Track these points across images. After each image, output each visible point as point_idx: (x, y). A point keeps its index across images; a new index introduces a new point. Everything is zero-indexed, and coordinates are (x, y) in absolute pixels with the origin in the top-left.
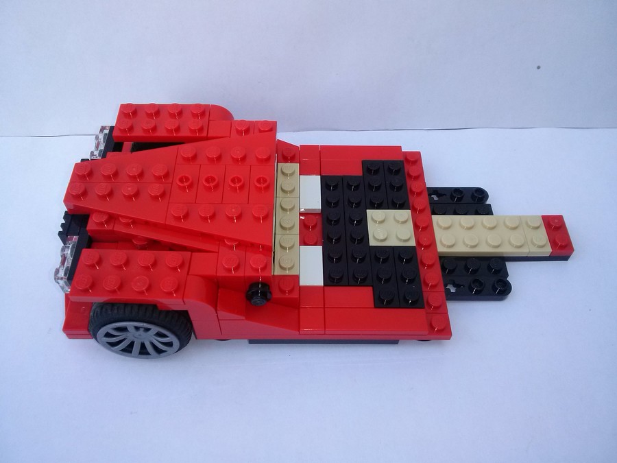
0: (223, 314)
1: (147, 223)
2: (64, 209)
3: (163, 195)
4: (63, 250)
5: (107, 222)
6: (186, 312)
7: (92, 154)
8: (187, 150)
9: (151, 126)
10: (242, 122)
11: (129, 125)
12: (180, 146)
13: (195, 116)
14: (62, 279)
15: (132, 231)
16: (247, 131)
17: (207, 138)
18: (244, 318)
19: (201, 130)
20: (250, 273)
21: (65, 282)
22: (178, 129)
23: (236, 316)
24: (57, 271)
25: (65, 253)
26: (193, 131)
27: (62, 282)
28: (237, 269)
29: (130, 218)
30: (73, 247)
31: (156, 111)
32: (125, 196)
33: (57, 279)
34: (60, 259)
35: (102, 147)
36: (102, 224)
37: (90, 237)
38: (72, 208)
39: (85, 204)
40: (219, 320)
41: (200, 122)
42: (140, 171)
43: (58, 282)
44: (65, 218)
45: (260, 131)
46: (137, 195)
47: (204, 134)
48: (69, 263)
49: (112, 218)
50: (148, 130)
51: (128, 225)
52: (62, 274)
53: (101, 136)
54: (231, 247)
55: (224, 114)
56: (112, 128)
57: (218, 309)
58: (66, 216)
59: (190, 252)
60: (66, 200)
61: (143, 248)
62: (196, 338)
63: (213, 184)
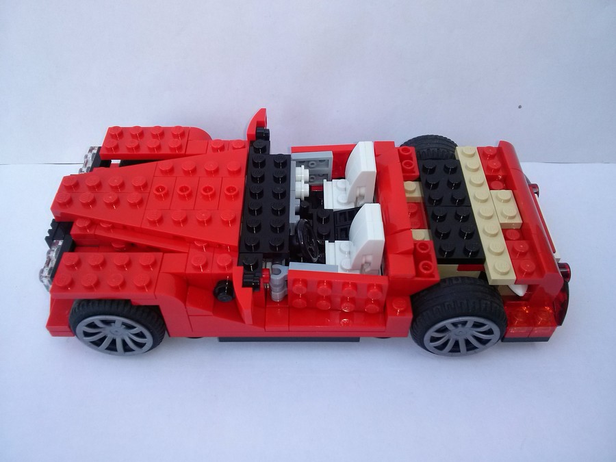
0: (192, 309)
1: (125, 228)
2: (51, 217)
3: (141, 202)
4: (49, 253)
5: (89, 227)
6: (158, 307)
7: (81, 170)
8: (165, 165)
9: (134, 145)
10: (218, 141)
11: (115, 144)
12: (159, 162)
13: (175, 136)
14: (46, 277)
15: (112, 235)
16: (222, 149)
17: (185, 155)
18: (211, 313)
19: (180, 148)
20: (216, 271)
21: (49, 281)
22: (159, 148)
23: (205, 312)
24: (42, 271)
25: (50, 255)
26: (171, 149)
27: (46, 281)
28: (205, 266)
29: (110, 223)
30: (58, 250)
31: (140, 133)
32: (106, 203)
33: (41, 277)
34: (45, 260)
35: (90, 165)
36: (84, 229)
37: (73, 241)
38: (59, 216)
39: (69, 211)
40: (188, 316)
41: (179, 142)
42: (121, 182)
43: (42, 281)
44: (52, 225)
45: (234, 148)
46: (117, 202)
47: (183, 152)
48: (52, 264)
49: (94, 223)
50: (132, 149)
51: (108, 229)
52: (46, 273)
53: (90, 156)
54: (201, 248)
55: (202, 135)
56: (100, 148)
57: (187, 303)
58: (54, 223)
59: (161, 254)
60: (54, 208)
61: (121, 250)
62: (169, 336)
63: (187, 194)
